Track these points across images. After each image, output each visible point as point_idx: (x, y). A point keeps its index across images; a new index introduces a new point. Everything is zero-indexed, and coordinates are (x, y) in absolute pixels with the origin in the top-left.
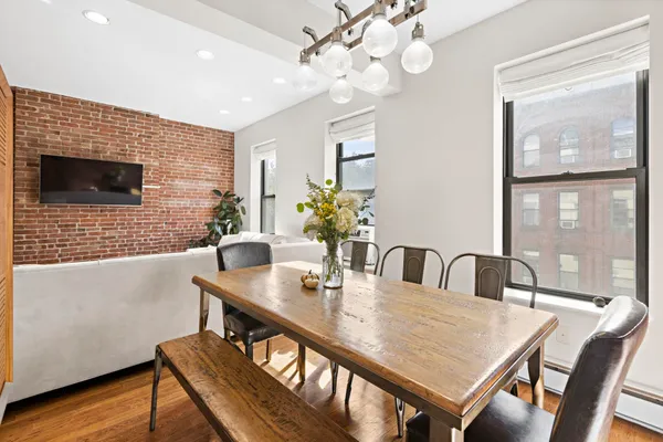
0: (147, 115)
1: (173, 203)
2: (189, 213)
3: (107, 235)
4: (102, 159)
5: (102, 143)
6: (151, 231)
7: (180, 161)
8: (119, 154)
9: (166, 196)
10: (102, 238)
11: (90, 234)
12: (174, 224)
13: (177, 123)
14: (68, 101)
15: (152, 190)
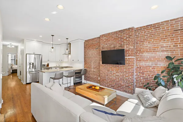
0: (129, 29)
1: (143, 64)
2: (151, 69)
3: (117, 74)
4: (116, 49)
5: (115, 44)
6: (130, 75)
7: (146, 44)
8: (120, 46)
9: (139, 61)
10: (116, 75)
11: (113, 73)
12: (143, 73)
13: (144, 27)
14: (108, 34)
15: (131, 58)
